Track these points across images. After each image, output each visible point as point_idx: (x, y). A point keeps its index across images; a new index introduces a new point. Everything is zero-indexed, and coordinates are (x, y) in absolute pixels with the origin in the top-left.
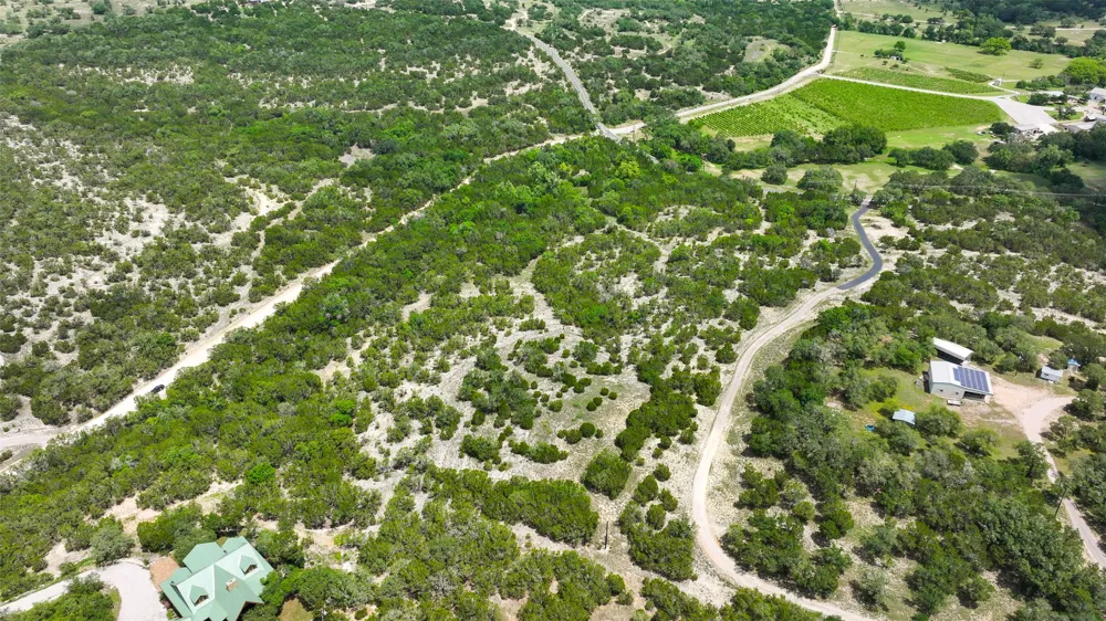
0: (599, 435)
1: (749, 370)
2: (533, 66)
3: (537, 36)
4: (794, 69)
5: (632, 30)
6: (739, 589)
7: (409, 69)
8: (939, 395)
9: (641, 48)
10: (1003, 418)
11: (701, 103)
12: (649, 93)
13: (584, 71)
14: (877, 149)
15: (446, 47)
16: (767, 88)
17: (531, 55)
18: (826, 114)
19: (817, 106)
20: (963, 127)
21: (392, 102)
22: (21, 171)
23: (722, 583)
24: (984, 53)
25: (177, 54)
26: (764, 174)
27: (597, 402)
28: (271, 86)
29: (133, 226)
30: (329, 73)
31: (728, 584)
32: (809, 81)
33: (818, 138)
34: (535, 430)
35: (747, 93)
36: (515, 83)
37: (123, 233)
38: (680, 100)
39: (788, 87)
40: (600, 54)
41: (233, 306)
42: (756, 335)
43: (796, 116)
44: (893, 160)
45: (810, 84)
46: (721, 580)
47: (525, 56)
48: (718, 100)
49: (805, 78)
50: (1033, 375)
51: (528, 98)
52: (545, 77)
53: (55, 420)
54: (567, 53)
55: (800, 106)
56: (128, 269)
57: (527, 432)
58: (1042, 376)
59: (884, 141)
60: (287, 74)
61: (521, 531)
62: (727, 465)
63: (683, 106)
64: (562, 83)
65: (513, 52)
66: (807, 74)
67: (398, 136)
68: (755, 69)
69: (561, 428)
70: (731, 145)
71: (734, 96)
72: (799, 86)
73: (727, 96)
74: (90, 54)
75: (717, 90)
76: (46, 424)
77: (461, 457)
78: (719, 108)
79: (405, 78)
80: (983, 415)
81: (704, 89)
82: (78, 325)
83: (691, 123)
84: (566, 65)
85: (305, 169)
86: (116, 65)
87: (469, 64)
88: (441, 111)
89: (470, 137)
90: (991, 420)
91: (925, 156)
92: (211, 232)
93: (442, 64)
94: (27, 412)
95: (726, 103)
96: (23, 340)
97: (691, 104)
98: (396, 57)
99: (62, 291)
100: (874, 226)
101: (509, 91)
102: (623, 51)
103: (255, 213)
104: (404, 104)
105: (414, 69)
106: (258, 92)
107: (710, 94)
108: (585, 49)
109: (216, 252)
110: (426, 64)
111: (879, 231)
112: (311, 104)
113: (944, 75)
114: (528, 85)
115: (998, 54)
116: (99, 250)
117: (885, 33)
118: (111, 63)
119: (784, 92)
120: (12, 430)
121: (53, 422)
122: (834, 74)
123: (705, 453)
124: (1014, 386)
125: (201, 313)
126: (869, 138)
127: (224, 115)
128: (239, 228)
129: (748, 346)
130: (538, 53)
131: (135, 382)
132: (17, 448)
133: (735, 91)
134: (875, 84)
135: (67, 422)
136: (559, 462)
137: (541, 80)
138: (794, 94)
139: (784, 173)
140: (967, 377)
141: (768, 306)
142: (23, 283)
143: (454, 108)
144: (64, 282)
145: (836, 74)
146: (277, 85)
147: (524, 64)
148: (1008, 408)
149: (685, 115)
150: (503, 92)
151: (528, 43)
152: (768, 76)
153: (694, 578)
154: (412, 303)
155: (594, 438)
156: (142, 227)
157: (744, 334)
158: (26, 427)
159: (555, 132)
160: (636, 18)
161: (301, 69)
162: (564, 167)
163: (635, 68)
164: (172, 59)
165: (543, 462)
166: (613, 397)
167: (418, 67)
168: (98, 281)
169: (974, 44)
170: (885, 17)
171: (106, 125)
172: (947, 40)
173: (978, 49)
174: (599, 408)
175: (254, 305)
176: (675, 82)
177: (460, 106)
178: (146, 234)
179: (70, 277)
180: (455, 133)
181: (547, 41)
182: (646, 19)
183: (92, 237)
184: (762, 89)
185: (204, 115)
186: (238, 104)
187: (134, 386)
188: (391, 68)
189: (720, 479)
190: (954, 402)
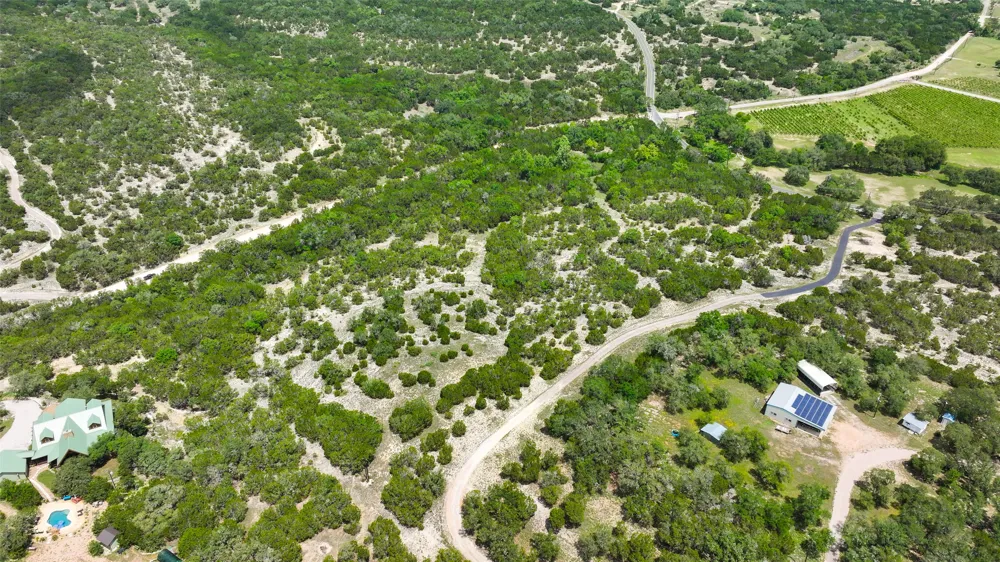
0: (432, 384)
2: (617, 47)
3: (634, 20)
4: (886, 72)
5: (735, 21)
6: (452, 549)
7: (501, 40)
8: (771, 418)
9: (731, 39)
10: (826, 456)
11: (765, 98)
12: (715, 82)
13: (662, 56)
14: (932, 164)
15: (541, 24)
16: (844, 89)
17: (619, 37)
19: (890, 113)
21: (472, 69)
22: (157, 95)
23: (441, 539)
25: (323, 13)
26: (787, 175)
27: (452, 355)
28: (383, 45)
29: (208, 147)
30: (432, 39)
31: (445, 542)
32: (898, 86)
33: (870, 145)
34: (385, 368)
35: (819, 92)
36: (592, 62)
37: (196, 152)
38: (743, 93)
39: (868, 90)
40: (687, 42)
41: (244, 222)
42: (639, 324)
43: (862, 121)
44: (943, 177)
45: (896, 90)
46: (443, 536)
47: (613, 37)
48: (785, 96)
49: (894, 83)
50: (894, 421)
51: (595, 77)
52: (623, 59)
53: (70, 286)
54: (655, 37)
55: (872, 111)
56: (184, 180)
57: (378, 368)
58: (904, 423)
59: (943, 156)
60: (399, 36)
61: (314, 449)
62: (522, 436)
63: (745, 98)
64: (636, 66)
65: (602, 33)
66: (901, 78)
67: (461, 98)
68: (839, 69)
69: (407, 371)
70: (768, 143)
71: (804, 94)
72: (880, 91)
73: (796, 93)
74: (260, 8)
75: (787, 85)
76: (63, 287)
77: (316, 377)
78: (781, 104)
79: (493, 48)
80: (805, 449)
81: (774, 84)
82: (126, 218)
83: (739, 115)
84: (648, 50)
85: (366, 118)
86: (276, 19)
87: (558, 41)
88: (508, 81)
89: (521, 106)
90: (812, 455)
91: (983, 176)
92: (262, 160)
93: (533, 38)
94: (53, 277)
95: (791, 100)
96: (81, 222)
97: (753, 97)
98: (495, 30)
99: (130, 190)
100: (861, 241)
101: (581, 68)
102: (712, 41)
103: (305, 150)
104: (482, 72)
105: (505, 41)
106: (369, 50)
107: (779, 89)
108: (674, 36)
109: (257, 177)
110: (518, 38)
111: (865, 246)
112: (405, 64)
114: (603, 64)
116: (171, 162)
118: (272, 16)
119: (861, 95)
120: (39, 287)
121: (66, 287)
122: (929, 82)
123: (510, 421)
124: (865, 427)
125: (217, 223)
126: (924, 151)
127: (333, 66)
128: (287, 160)
129: (626, 332)
130: (627, 36)
131: (138, 268)
132: (34, 301)
133: (807, 88)
134: (974, 95)
135: (78, 288)
136: (385, 400)
137: (618, 61)
138: (872, 99)
139: (807, 175)
140: (809, 406)
141: (674, 299)
142: (106, 180)
143: (523, 79)
144: (135, 183)
145: (933, 82)
146: (387, 46)
147: (609, 45)
148: (840, 448)
149: (737, 108)
150: (575, 69)
151: (621, 25)
152: (852, 77)
153: (421, 528)
154: (379, 242)
155: (427, 386)
156: (214, 149)
157: (631, 320)
158: (49, 287)
159: (604, 110)
161: (413, 33)
162: (590, 142)
163: (714, 57)
164: (318, 16)
165: (371, 397)
166: (469, 354)
167: (509, 39)
168: (158, 187)
171: (240, 65)
174: (451, 361)
175: (260, 224)
176: (747, 74)
177: (529, 78)
178: (213, 155)
179: (141, 181)
180: (508, 101)
181: (640, 25)
182: (758, 11)
183: (173, 152)
184: (838, 90)
185: (320, 65)
186: (348, 58)
187: (135, 271)
188: (486, 38)
189: (507, 447)
190: (784, 429)
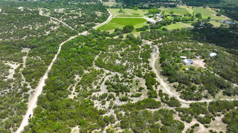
1: (156, 70)
2: (54, 23)
3: (50, 16)
4: (107, 17)
6: (189, 104)
7: (23, 27)
8: (187, 65)
9: (75, 16)
12: (84, 25)
13: (66, 22)
18: (119, 24)
19: (117, 23)
20: (143, 23)
21: (25, 36)
24: (135, 10)
26: (119, 37)
27: (137, 83)
31: (187, 104)
33: (122, 29)
36: (53, 27)
38: (91, 25)
40: (67, 18)
41: (30, 91)
42: (151, 64)
43: (114, 25)
44: (137, 30)
46: (185, 103)
47: (50, 21)
49: (111, 18)
50: (195, 58)
51: (58, 30)
52: (58, 25)
54: (60, 19)
55: (114, 23)
57: (130, 93)
58: (197, 58)
59: (133, 27)
62: (169, 86)
64: (63, 25)
65: (47, 20)
68: (101, 17)
69: (136, 90)
71: (101, 23)
73: (99, 23)
77: (121, 102)
79: (24, 30)
81: (94, 23)
83: (97, 29)
84: (61, 22)
85: (16, 55)
87: (38, 24)
88: (40, 36)
89: (53, 40)
93: (31, 25)
95: (100, 25)
97: (94, 26)
98: (18, 25)
100: (147, 42)
101: (52, 29)
102: (72, 17)
103: (13, 69)
104: (29, 36)
105: (25, 27)
107: (96, 23)
108: (63, 18)
109: (12, 80)
110: (27, 26)
113: (132, 14)
114: (56, 27)
115: (137, 10)
117: (116, 8)
119: (109, 21)
122: (115, 17)
123: (163, 85)
128: (12, 73)
129: (152, 66)
130: (53, 20)
134: (123, 17)
138: (111, 21)
139: (122, 36)
140: (190, 61)
141: (148, 59)
148: (197, 64)
149: (95, 28)
151: (49, 18)
152: (104, 18)
153: (181, 105)
154: (75, 77)
155: (143, 89)
157: (149, 64)
159: (70, 36)
160: (67, 10)
162: (80, 43)
163: (77, 20)
165: (139, 97)
166: (139, 81)
167: (25, 26)
169: (132, 9)
170: (114, 5)
172: (127, 8)
173: (133, 9)
174: (139, 84)
175: (35, 89)
176: (88, 22)
177: (44, 34)
180: (49, 40)
181: (53, 17)
182: (70, 10)
189: (170, 88)
190: (190, 65)
